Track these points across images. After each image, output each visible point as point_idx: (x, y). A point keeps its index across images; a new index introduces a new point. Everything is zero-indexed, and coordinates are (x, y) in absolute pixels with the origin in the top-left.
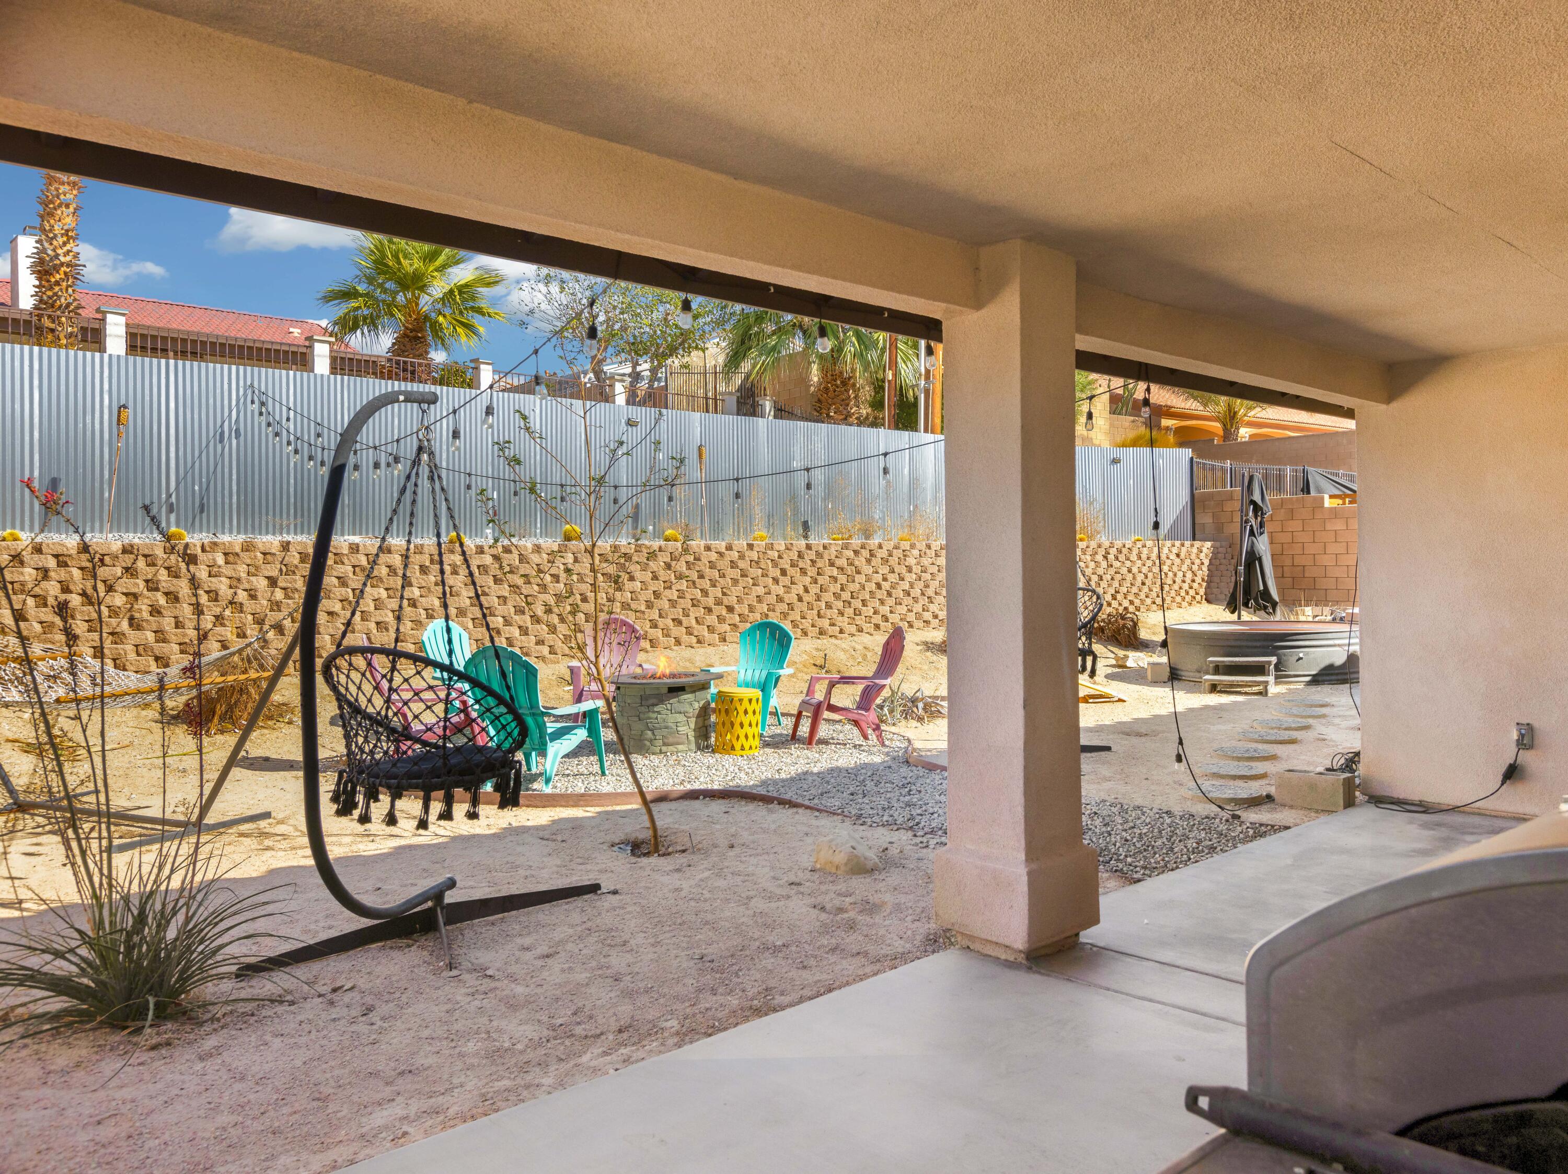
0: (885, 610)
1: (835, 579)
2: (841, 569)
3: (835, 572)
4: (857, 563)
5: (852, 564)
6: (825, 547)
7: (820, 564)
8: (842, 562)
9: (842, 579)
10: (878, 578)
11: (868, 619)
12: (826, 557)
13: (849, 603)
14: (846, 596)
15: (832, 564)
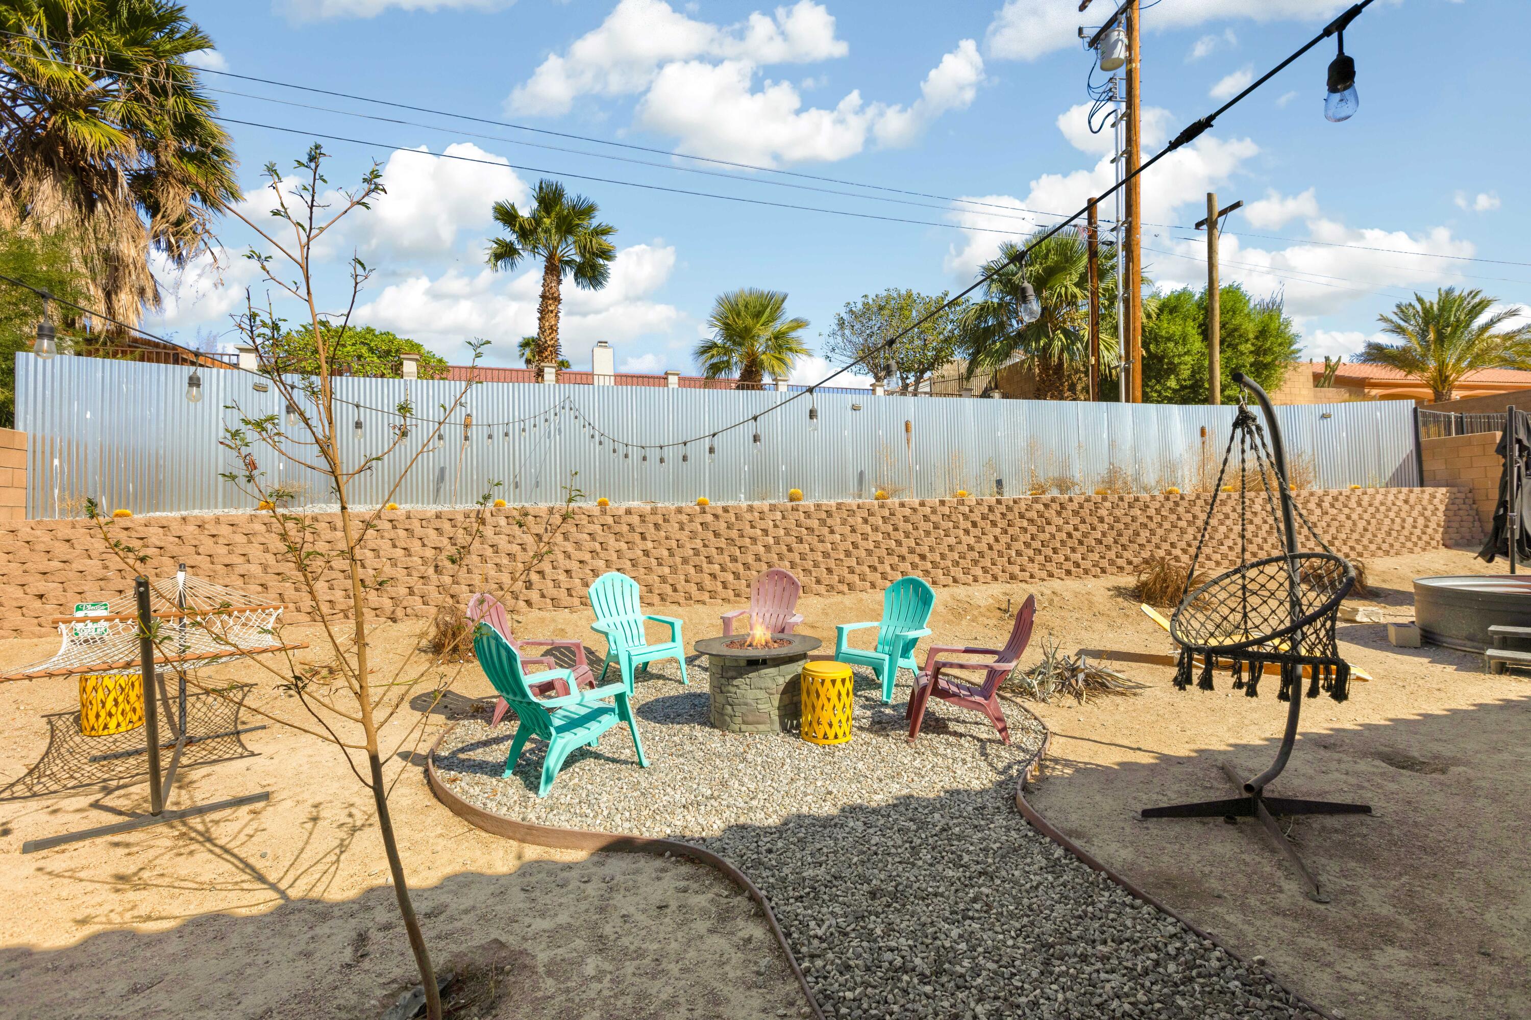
0: (1077, 556)
1: (1025, 530)
2: (1031, 521)
3: (1025, 523)
4: (1047, 515)
5: (1042, 516)
6: (1015, 502)
7: (1010, 516)
8: (1033, 514)
9: (1033, 529)
10: (1070, 528)
11: (1059, 565)
12: (1016, 510)
13: (1040, 551)
14: (1036, 544)
15: (1022, 516)
